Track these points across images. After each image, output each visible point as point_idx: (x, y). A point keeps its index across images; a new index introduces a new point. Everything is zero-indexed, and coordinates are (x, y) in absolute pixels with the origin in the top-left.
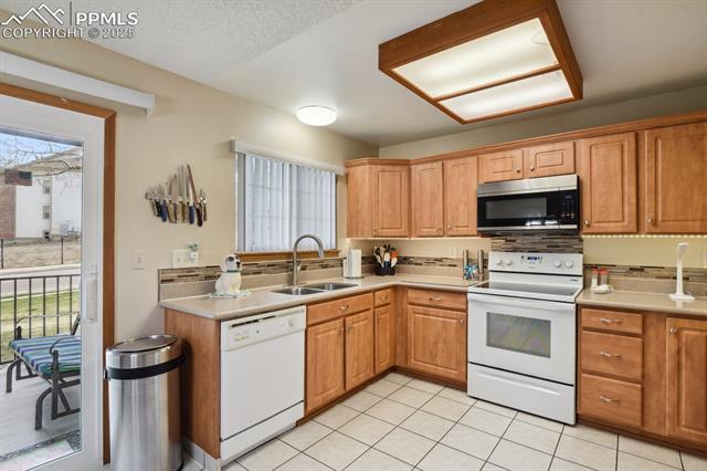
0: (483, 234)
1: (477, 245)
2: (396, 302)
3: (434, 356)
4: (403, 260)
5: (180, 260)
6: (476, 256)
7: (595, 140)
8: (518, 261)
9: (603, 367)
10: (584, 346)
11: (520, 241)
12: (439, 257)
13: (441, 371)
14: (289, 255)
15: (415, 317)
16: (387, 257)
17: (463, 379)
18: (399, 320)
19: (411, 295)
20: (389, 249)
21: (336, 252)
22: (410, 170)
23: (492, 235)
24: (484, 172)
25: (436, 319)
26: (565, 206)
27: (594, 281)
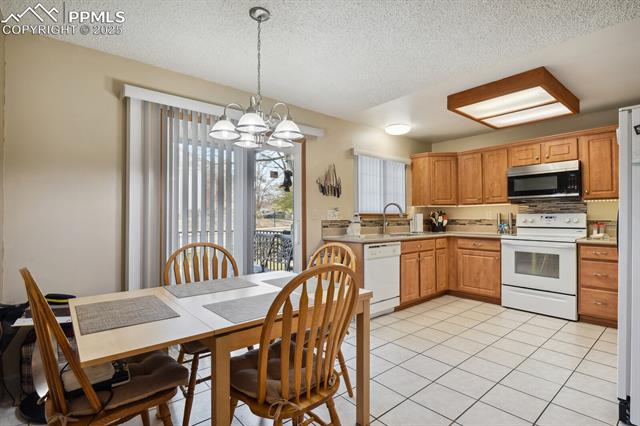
0: (513, 202)
1: (508, 209)
2: (449, 248)
3: (477, 282)
4: (452, 222)
5: (331, 216)
6: (507, 217)
7: (591, 137)
8: (539, 220)
9: (595, 283)
10: (582, 270)
11: (540, 206)
12: (479, 218)
13: (483, 292)
14: (381, 215)
15: (463, 257)
16: (440, 219)
17: (498, 296)
18: (452, 259)
19: (461, 242)
20: (441, 214)
21: (405, 216)
22: (457, 159)
23: (519, 202)
24: (512, 159)
25: (479, 258)
26: (570, 182)
27: (595, 232)
